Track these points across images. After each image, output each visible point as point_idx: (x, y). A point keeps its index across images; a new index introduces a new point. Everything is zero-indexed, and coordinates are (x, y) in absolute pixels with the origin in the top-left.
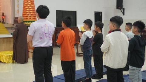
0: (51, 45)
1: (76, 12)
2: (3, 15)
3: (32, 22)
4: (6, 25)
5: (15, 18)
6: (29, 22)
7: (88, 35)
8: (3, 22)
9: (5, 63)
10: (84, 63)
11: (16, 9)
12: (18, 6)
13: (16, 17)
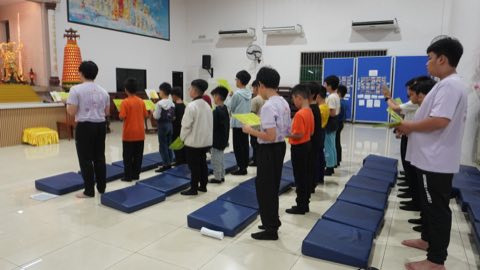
0: (104, 119)
1: (145, 71)
2: (32, 73)
3: (73, 84)
4: (36, 89)
5: (52, 78)
6: (69, 84)
7: (164, 106)
8: (32, 84)
9: (35, 145)
10: (158, 144)
11: (53, 64)
12: (56, 60)
13: (53, 75)
